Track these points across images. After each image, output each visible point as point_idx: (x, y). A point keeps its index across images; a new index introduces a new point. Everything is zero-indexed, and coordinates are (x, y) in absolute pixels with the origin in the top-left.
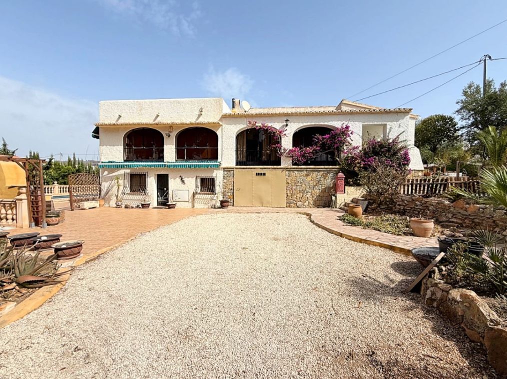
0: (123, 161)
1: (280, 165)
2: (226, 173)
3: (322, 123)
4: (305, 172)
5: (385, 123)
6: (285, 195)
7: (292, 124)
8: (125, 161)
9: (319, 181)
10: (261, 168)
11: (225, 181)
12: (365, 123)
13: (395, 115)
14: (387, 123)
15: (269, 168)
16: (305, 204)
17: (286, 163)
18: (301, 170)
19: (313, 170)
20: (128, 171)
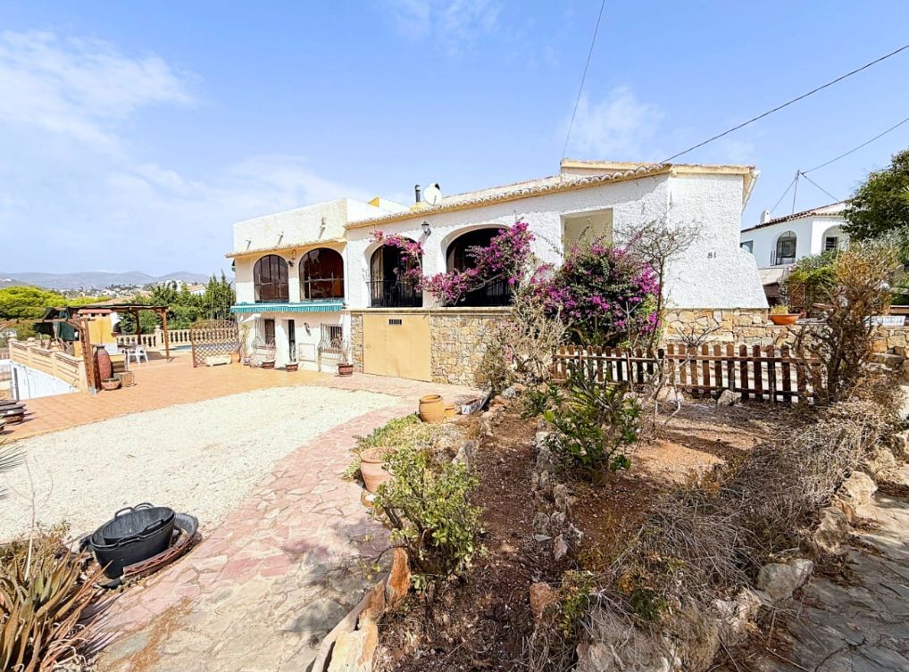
0: (254, 302)
1: (421, 306)
2: (354, 318)
3: (484, 223)
4: (459, 318)
5: (610, 206)
6: (430, 359)
7: (438, 229)
8: (257, 302)
9: (482, 336)
10: (396, 312)
11: (354, 332)
12: (566, 213)
13: (632, 184)
14: (614, 207)
15: (407, 312)
16: (461, 378)
17: (430, 302)
18: (452, 315)
19: (473, 315)
20: (259, 315)
